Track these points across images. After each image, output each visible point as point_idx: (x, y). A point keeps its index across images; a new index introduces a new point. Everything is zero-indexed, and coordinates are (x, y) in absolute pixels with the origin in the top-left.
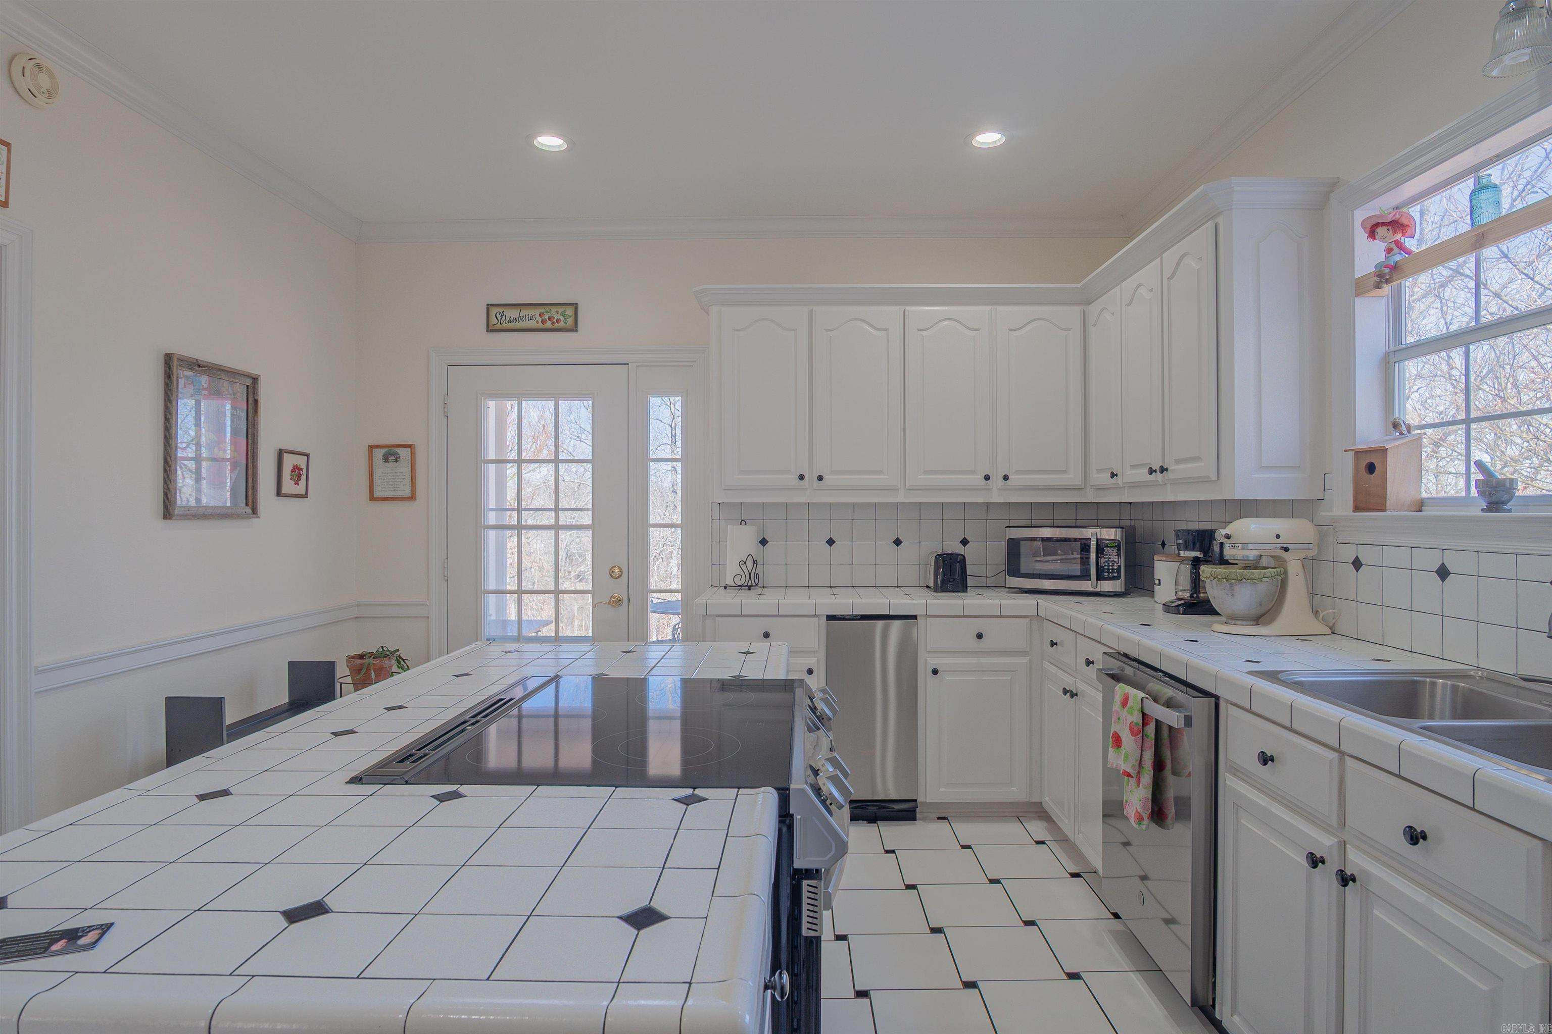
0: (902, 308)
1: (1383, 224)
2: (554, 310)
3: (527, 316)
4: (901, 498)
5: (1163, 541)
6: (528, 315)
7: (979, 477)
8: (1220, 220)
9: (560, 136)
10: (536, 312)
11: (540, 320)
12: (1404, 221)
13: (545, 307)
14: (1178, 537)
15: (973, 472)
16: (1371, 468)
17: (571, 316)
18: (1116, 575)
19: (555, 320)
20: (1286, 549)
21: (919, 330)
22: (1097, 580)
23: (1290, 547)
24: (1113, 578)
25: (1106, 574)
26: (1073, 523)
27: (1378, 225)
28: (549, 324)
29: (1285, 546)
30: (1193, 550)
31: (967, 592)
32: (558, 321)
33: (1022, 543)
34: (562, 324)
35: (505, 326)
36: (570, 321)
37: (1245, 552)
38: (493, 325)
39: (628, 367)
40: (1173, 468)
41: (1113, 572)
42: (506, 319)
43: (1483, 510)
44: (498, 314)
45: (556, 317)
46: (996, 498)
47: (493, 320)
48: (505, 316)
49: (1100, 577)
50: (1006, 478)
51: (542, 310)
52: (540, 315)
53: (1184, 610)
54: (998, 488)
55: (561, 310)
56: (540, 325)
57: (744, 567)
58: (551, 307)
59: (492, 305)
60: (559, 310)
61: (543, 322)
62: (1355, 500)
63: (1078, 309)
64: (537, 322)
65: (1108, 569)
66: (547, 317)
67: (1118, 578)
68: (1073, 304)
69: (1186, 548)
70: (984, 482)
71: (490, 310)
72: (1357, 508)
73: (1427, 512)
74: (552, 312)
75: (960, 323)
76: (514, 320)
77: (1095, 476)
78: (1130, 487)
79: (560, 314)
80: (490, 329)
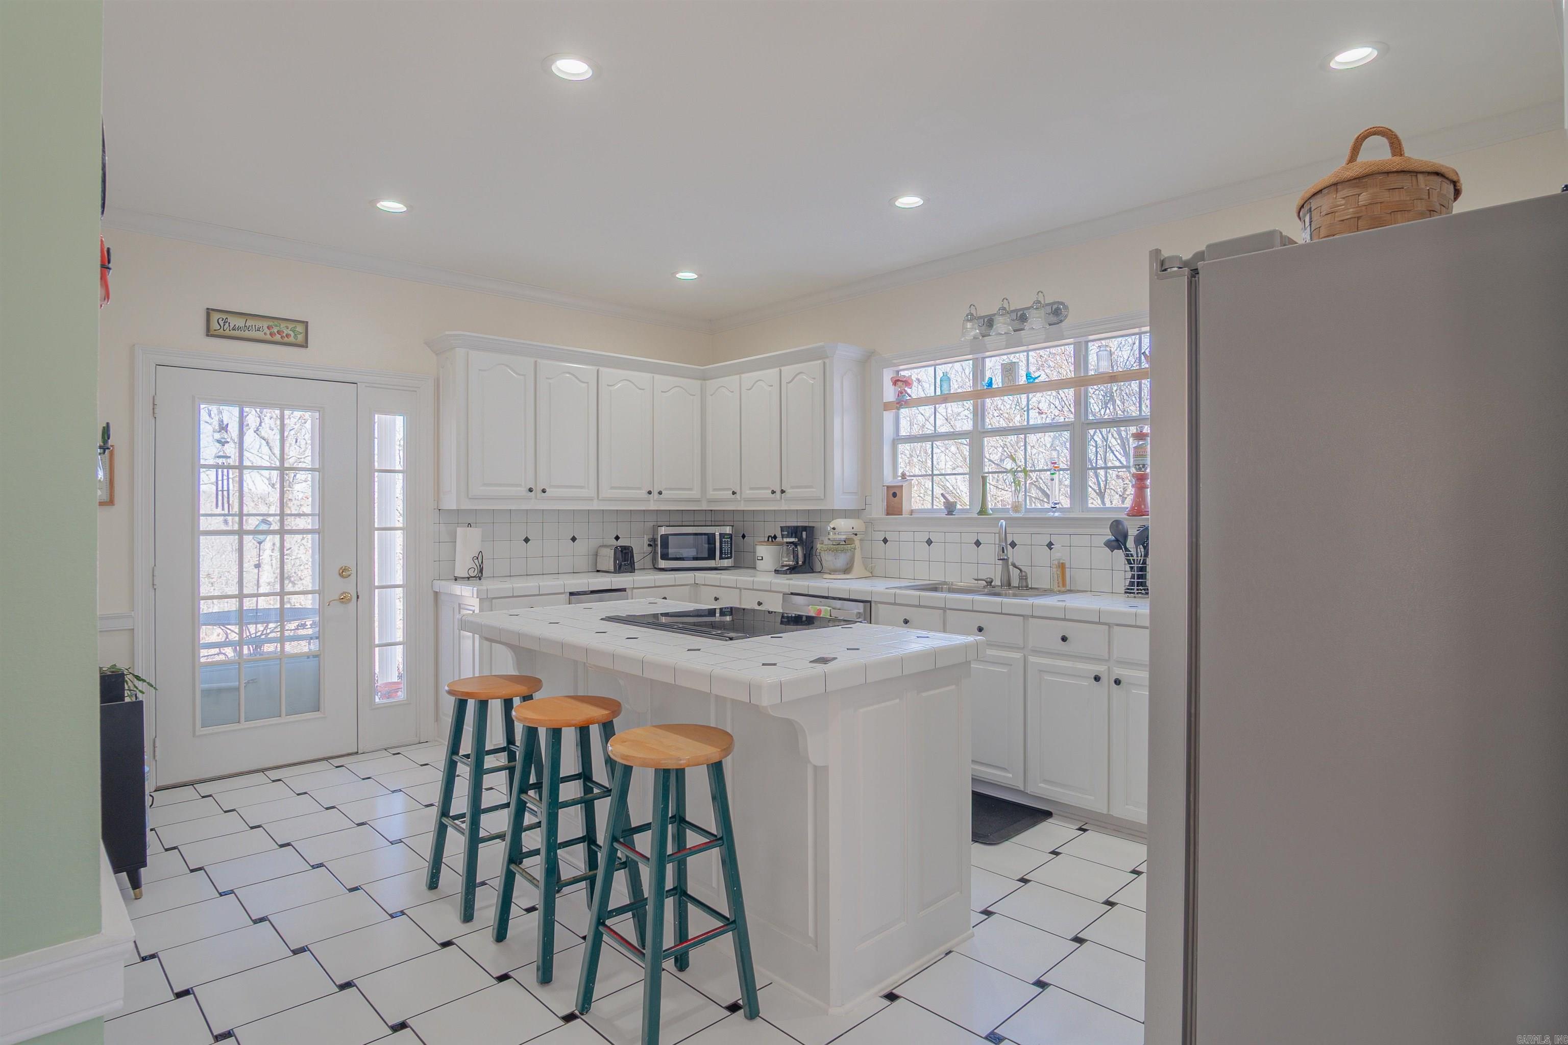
0: (597, 368)
1: (901, 381)
2: (283, 325)
3: (253, 327)
4: (595, 506)
5: (744, 534)
6: (255, 326)
7: (643, 491)
8: (827, 361)
9: (400, 202)
10: (265, 324)
11: (268, 332)
12: (910, 381)
13: (273, 320)
14: (782, 531)
15: (639, 489)
16: (895, 495)
17: (301, 333)
18: (729, 555)
19: (284, 335)
20: (856, 535)
21: (608, 385)
22: (720, 559)
23: (857, 533)
24: (728, 558)
25: (724, 555)
26: (703, 523)
27: (898, 380)
28: (278, 338)
29: (855, 533)
30: (792, 537)
31: (634, 572)
32: (288, 336)
33: (670, 537)
34: (292, 339)
35: (227, 332)
36: (301, 338)
37: (840, 537)
38: (215, 330)
39: (357, 386)
40: (789, 491)
41: (728, 554)
42: (229, 326)
43: (946, 515)
44: (219, 321)
45: (286, 332)
46: (653, 506)
47: (215, 325)
48: (229, 323)
49: (721, 558)
50: (660, 493)
51: (271, 324)
52: (268, 328)
53: (789, 572)
54: (655, 499)
55: (291, 326)
56: (268, 337)
57: (476, 561)
58: (281, 321)
59: (213, 310)
60: (289, 325)
61: (271, 334)
62: (887, 510)
63: (699, 382)
64: (265, 334)
65: (725, 552)
66: (275, 331)
67: (731, 557)
68: (697, 379)
69: (788, 536)
70: (647, 496)
71: (211, 315)
72: (888, 514)
73: (914, 516)
74: (281, 327)
75: (632, 383)
76: (239, 328)
77: (711, 493)
78: (745, 501)
79: (290, 329)
80: (209, 333)
